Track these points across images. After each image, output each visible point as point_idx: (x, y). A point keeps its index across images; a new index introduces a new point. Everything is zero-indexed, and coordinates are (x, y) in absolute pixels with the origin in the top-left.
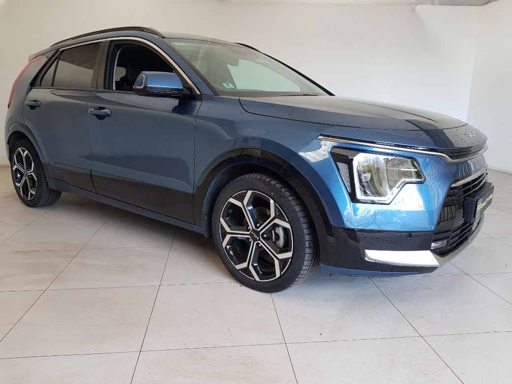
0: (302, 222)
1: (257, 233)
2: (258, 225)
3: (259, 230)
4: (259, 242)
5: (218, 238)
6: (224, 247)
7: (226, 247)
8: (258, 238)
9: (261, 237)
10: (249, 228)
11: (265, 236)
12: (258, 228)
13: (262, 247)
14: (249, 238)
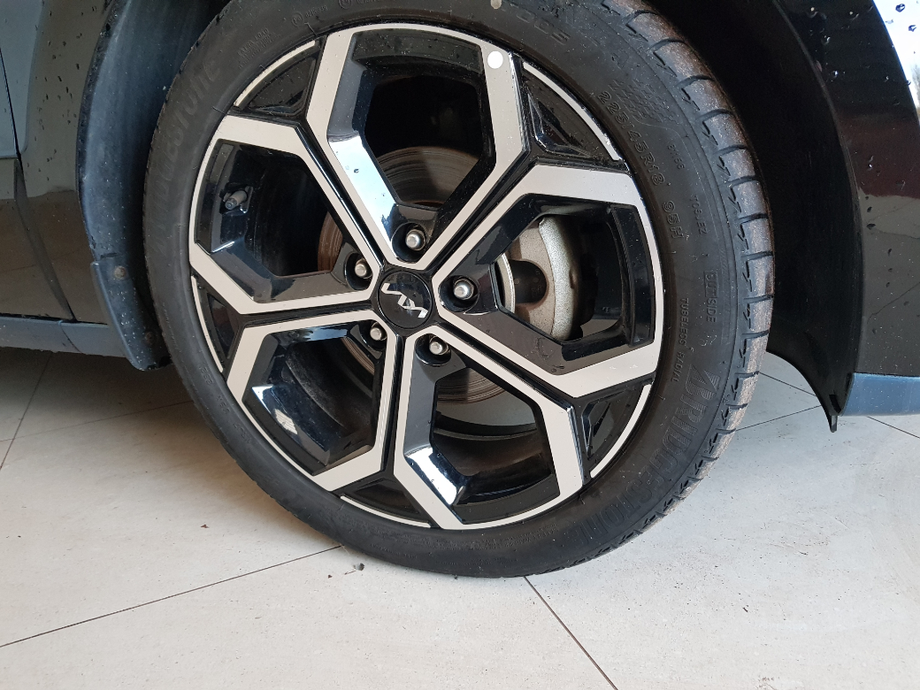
0: (723, 143)
1: (417, 285)
2: (413, 240)
3: (422, 264)
4: (435, 330)
5: (196, 359)
6: (239, 397)
7: (249, 397)
8: (423, 314)
9: (439, 304)
10: (360, 270)
11: (463, 291)
12: (415, 255)
13: (451, 353)
14: (366, 326)
